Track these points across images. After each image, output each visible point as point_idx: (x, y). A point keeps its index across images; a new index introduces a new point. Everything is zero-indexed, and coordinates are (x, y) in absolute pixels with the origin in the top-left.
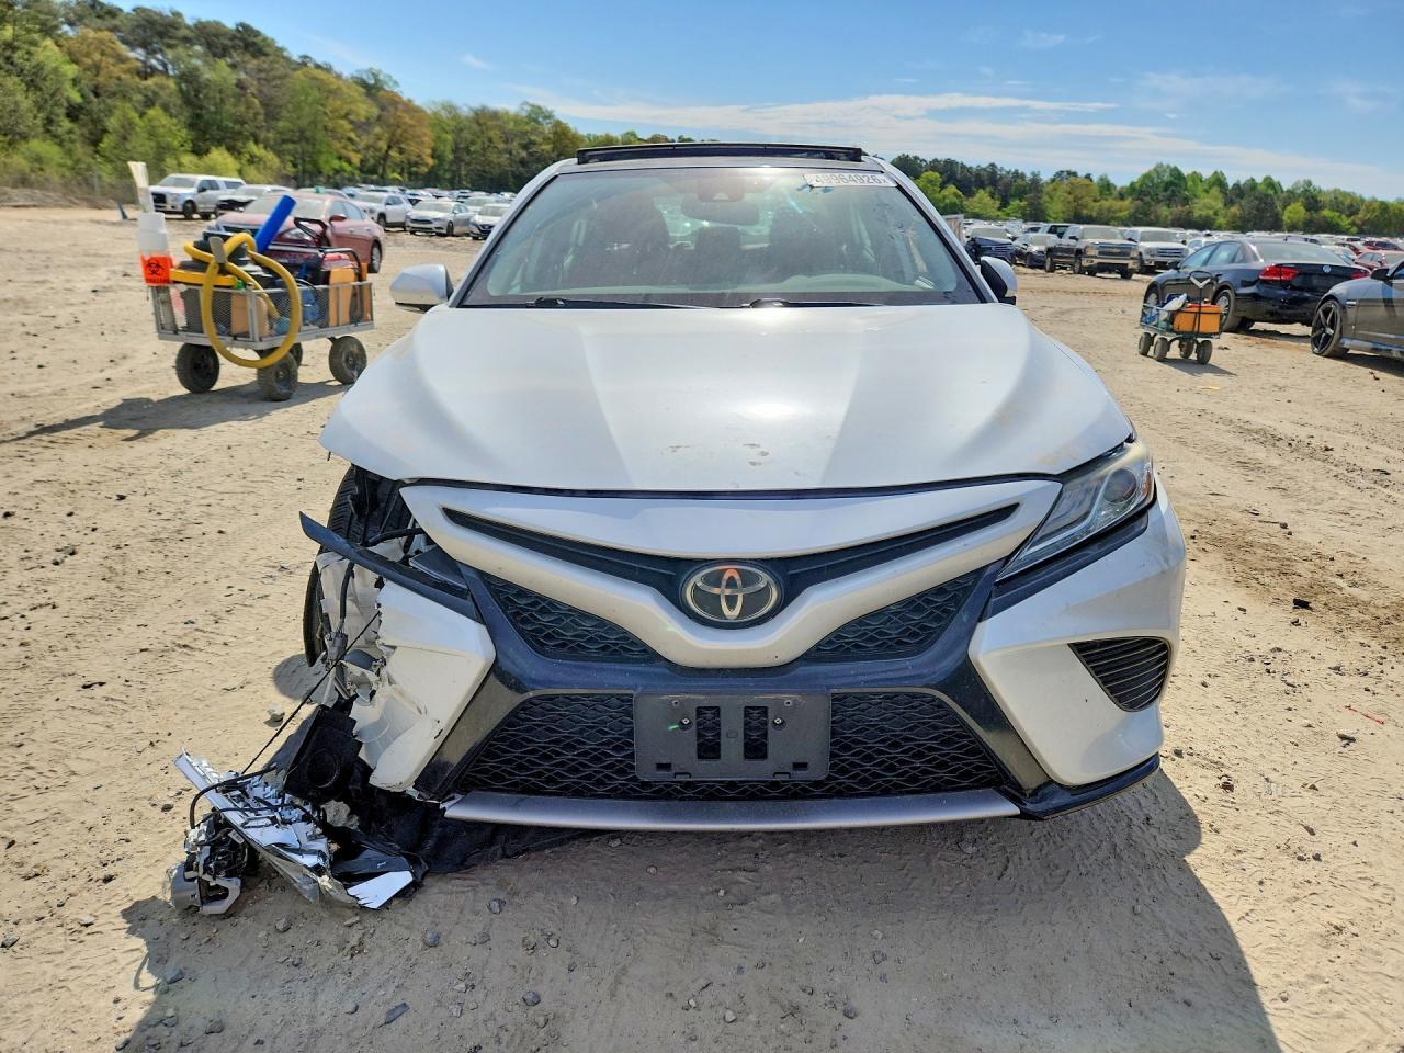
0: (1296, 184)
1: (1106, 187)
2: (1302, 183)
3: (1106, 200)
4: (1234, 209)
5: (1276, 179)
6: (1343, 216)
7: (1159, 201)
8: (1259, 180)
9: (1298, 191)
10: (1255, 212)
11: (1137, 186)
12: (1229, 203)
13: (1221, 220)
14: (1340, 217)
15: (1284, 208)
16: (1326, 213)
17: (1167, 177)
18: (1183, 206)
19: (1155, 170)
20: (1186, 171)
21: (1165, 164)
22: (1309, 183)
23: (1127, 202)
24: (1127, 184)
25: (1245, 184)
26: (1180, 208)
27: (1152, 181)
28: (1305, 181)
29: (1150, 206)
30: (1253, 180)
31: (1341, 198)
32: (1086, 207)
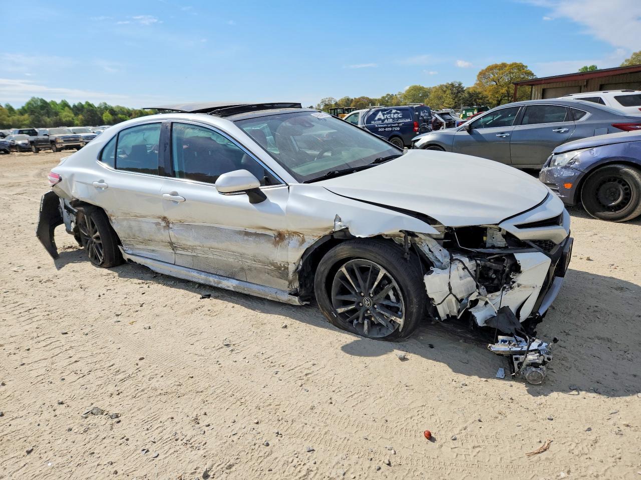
0: (100, 104)
1: (11, 109)
2: (102, 104)
3: (14, 116)
4: (80, 117)
5: (91, 102)
6: (127, 117)
7: (43, 115)
8: (84, 103)
9: (102, 107)
10: (90, 117)
11: (26, 108)
12: (76, 114)
13: (76, 122)
14: (126, 117)
15: (102, 115)
16: (120, 116)
17: (39, 103)
18: (56, 116)
19: (32, 100)
20: (48, 100)
21: (36, 97)
22: (106, 104)
23: (26, 116)
24: (20, 107)
25: (78, 105)
26: (55, 117)
27: (33, 106)
28: (103, 103)
29: (39, 118)
30: (81, 103)
31: (122, 109)
32: (5, 120)
